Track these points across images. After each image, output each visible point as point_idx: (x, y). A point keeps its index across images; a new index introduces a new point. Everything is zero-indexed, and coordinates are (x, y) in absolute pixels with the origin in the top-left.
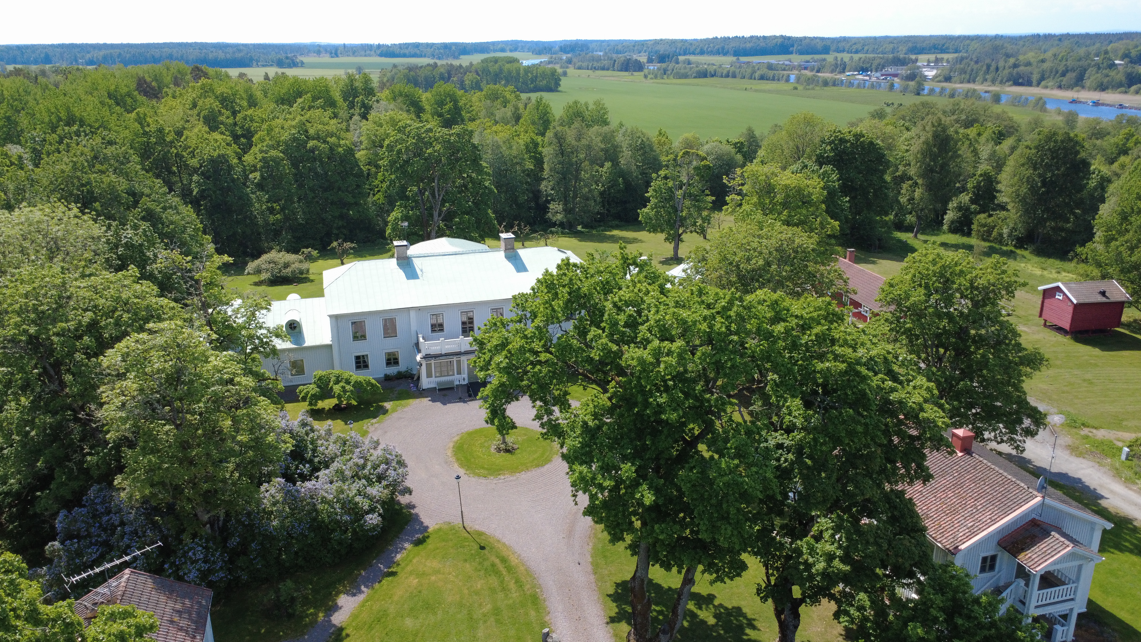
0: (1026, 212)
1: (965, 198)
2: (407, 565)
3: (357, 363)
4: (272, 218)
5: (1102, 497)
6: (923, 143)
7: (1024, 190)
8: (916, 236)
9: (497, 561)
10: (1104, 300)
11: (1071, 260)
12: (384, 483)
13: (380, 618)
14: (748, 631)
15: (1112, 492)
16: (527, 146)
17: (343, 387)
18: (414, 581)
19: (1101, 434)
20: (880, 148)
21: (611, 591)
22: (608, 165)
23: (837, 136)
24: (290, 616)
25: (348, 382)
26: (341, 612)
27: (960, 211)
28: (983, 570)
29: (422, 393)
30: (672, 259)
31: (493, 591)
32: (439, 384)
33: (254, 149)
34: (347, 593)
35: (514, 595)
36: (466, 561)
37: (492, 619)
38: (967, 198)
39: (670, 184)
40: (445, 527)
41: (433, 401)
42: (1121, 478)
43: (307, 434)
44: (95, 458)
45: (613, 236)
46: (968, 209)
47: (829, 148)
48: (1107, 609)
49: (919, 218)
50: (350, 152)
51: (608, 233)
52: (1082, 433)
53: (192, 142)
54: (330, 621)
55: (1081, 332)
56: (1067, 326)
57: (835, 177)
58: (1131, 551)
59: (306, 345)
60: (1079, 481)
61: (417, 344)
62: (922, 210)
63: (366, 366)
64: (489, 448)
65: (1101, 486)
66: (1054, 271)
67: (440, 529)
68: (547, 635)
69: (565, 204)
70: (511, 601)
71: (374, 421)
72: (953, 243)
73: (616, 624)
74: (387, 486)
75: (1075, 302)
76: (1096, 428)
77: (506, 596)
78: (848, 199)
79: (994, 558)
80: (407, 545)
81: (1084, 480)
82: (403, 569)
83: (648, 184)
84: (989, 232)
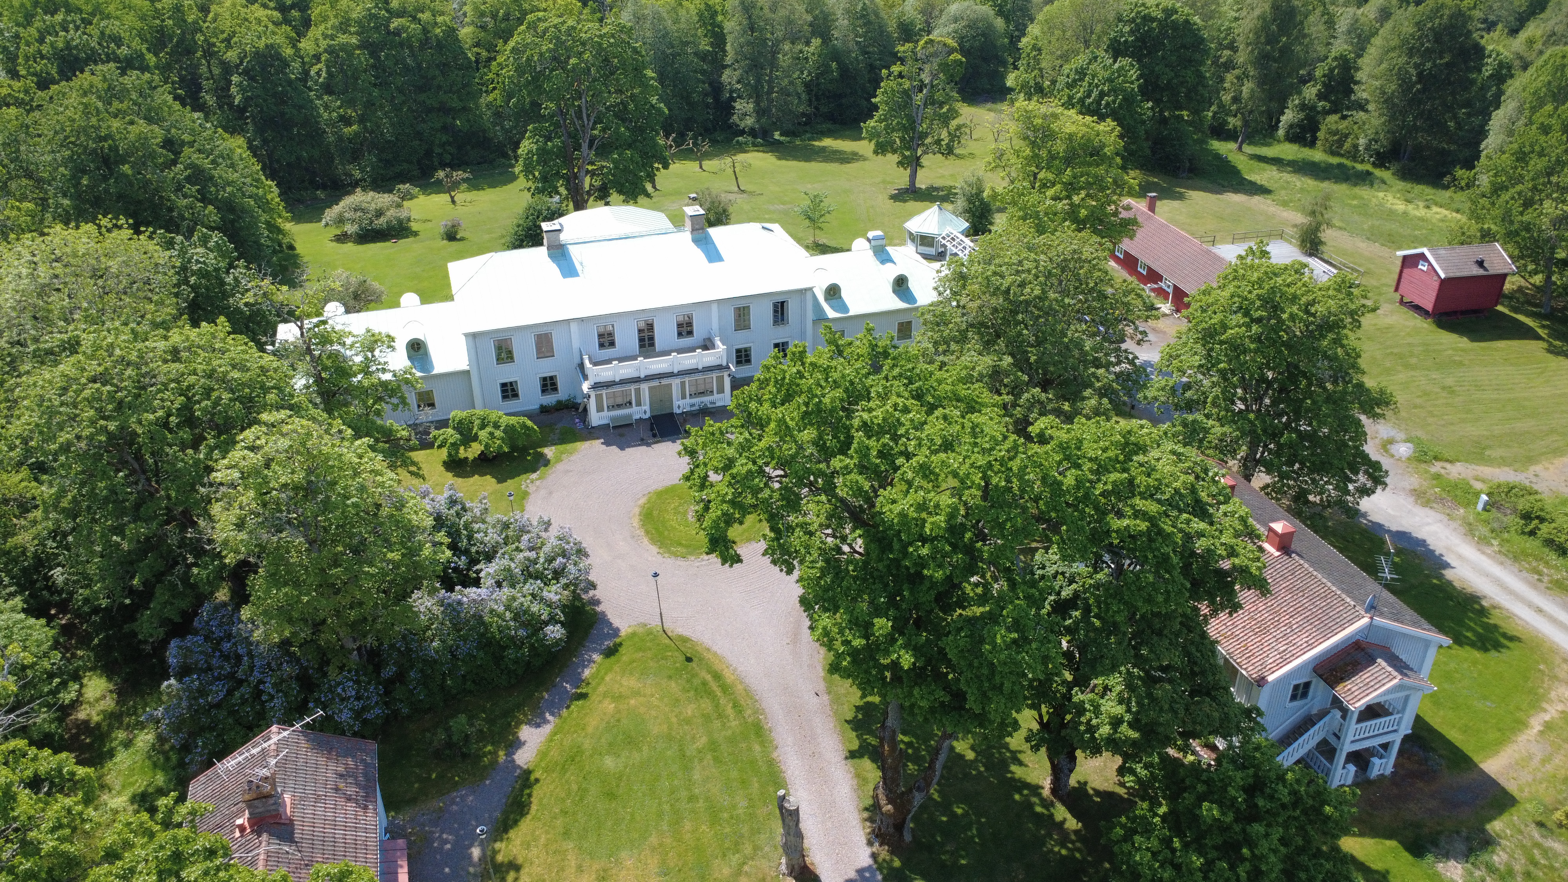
0: (1392, 118)
1: (1310, 92)
2: (599, 684)
3: (503, 391)
4: (347, 130)
5: (1447, 565)
6: (1258, 18)
7: (1392, 88)
8: (1240, 148)
9: (709, 677)
10: (1481, 272)
11: (1446, 187)
12: (563, 581)
13: (574, 757)
14: (1013, 768)
15: (1460, 557)
16: (700, 15)
17: (491, 434)
18: (609, 706)
19: (1456, 471)
20: (1199, 30)
21: (850, 716)
22: (816, 42)
23: (1139, 13)
24: (464, 756)
25: (496, 426)
26: (525, 748)
27: (1302, 110)
28: (1294, 698)
29: (590, 433)
30: (906, 191)
31: (707, 718)
32: (613, 419)
33: (315, 32)
34: (529, 723)
35: (733, 724)
36: (670, 677)
37: (709, 757)
38: (1314, 91)
39: (907, 84)
40: (641, 630)
41: (607, 443)
42: (1474, 536)
43: (458, 514)
44: (204, 573)
45: (823, 149)
46: (1313, 108)
47: (1127, 29)
48: (1436, 727)
49: (1246, 123)
50: (451, 32)
51: (816, 143)
52: (1433, 470)
53: (226, 24)
54: (513, 761)
55: (1447, 314)
56: (1429, 306)
57: (1133, 74)
58: (1473, 645)
59: (435, 372)
60: (1422, 543)
61: (581, 366)
62: (1251, 112)
63: (516, 395)
64: (685, 513)
65: (1448, 549)
66: (1421, 204)
67: (634, 634)
68: (783, 798)
69: (757, 103)
70: (730, 732)
71: (534, 476)
72: (1290, 158)
73: (856, 761)
74: (566, 587)
75: (1443, 276)
76: (1451, 462)
77: (724, 725)
78: (1150, 104)
79: (1307, 685)
80: (597, 657)
81: (1429, 541)
82: (595, 689)
83: (876, 82)
84: (1340, 143)
